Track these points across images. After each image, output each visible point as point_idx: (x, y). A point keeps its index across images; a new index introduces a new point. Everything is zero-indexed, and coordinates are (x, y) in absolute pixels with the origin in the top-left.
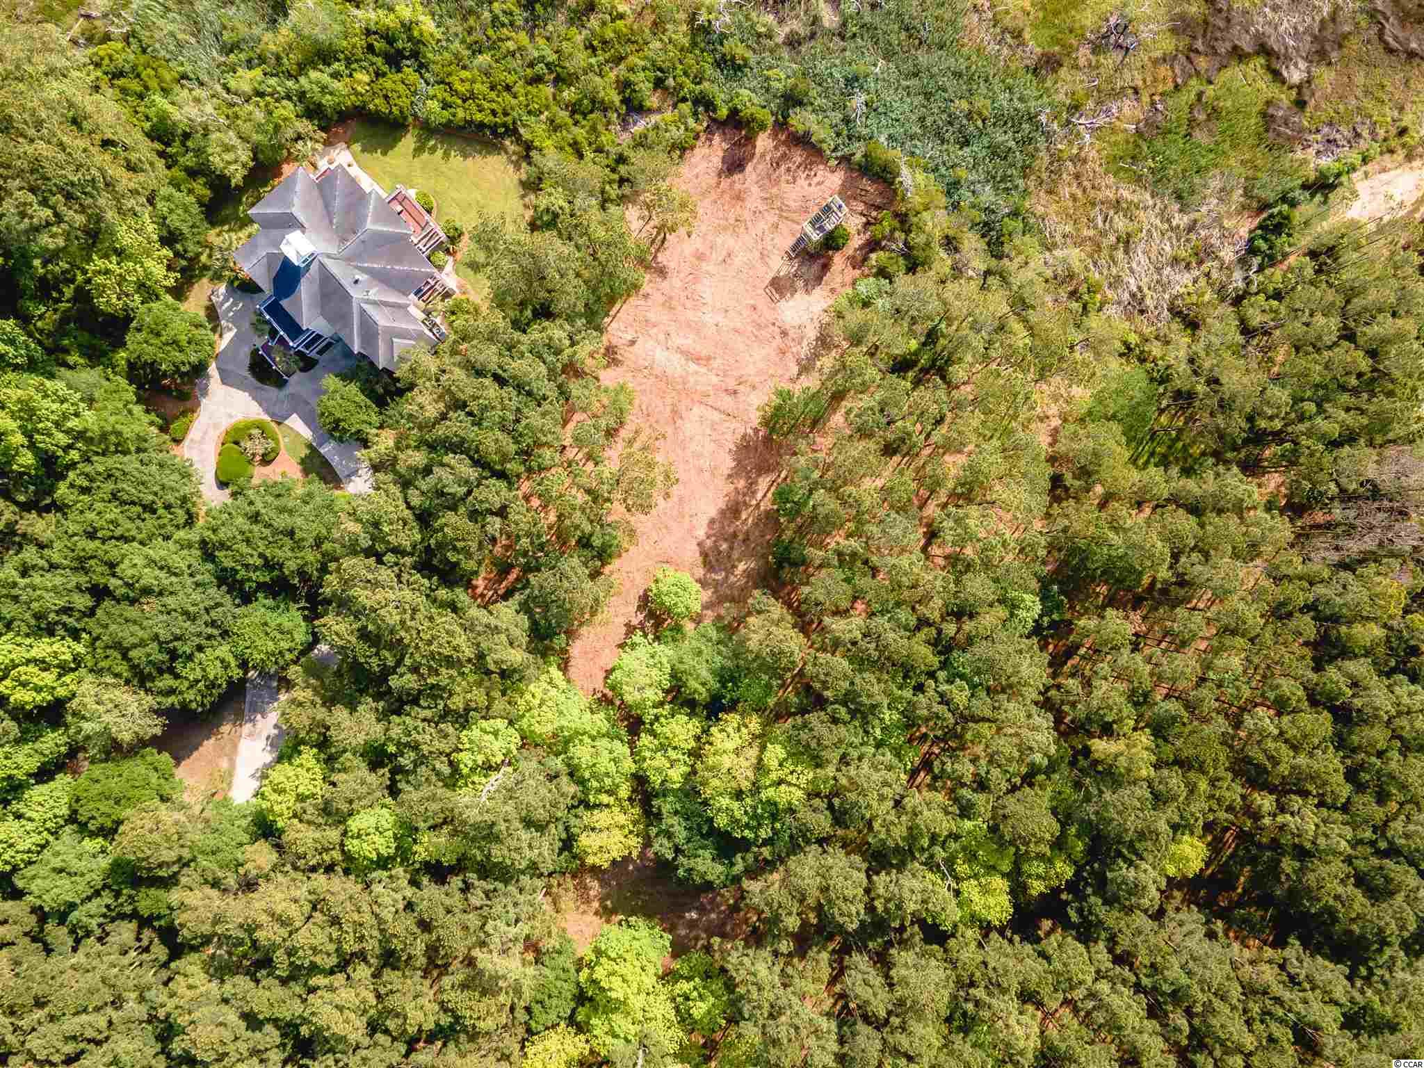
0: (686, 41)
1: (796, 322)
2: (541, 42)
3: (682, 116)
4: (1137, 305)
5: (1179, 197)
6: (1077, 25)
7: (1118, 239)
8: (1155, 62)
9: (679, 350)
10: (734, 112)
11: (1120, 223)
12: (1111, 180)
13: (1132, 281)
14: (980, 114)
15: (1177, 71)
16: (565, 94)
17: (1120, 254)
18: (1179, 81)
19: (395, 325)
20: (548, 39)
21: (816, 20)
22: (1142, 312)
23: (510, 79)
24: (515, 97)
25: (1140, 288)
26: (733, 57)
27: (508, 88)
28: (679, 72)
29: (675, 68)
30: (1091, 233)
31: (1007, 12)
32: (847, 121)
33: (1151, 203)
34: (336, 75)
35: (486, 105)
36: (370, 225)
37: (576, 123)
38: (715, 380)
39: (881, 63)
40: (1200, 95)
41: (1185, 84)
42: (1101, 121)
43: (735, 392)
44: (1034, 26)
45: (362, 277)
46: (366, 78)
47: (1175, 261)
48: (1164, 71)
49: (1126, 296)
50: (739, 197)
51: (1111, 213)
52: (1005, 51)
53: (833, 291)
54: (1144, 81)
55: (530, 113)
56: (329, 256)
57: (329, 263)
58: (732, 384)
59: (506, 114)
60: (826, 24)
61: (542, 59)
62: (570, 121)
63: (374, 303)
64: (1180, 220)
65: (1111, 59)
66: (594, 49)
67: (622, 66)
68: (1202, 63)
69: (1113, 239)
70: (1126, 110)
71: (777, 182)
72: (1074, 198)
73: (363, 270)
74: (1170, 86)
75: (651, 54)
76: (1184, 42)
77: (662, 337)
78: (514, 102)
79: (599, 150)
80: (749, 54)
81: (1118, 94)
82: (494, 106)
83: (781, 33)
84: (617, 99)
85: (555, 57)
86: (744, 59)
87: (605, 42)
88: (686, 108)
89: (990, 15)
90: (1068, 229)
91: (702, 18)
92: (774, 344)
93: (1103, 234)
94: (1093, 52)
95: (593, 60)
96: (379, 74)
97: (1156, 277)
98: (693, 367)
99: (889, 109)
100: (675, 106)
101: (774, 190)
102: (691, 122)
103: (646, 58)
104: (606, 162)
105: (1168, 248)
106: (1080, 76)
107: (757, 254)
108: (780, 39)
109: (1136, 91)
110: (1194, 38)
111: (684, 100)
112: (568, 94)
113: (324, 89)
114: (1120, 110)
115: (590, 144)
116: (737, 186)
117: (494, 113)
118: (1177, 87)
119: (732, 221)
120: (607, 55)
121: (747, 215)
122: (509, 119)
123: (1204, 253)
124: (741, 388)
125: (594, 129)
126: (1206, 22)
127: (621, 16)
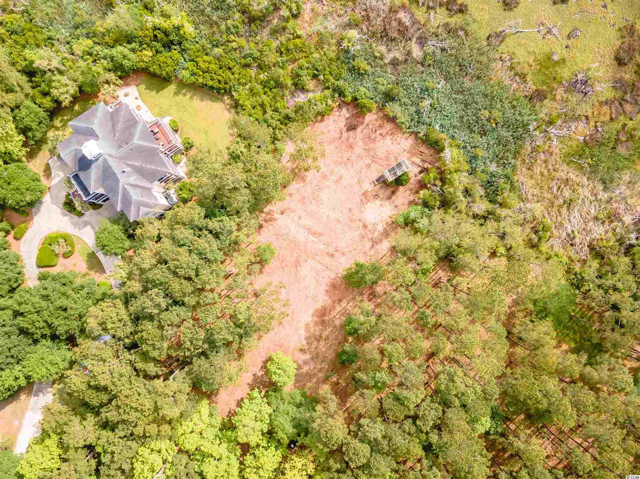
0: (333, 55)
1: (373, 221)
2: (252, 44)
3: (325, 97)
4: (570, 240)
5: (604, 183)
6: (558, 77)
7: (565, 202)
8: (601, 104)
9: (304, 227)
10: (355, 99)
11: (567, 193)
12: (565, 167)
13: (569, 227)
14: (495, 120)
15: (613, 111)
16: (261, 76)
17: (564, 210)
18: (613, 116)
19: (142, 199)
20: (256, 43)
21: (409, 53)
22: (572, 245)
23: (231, 64)
24: (233, 74)
25: (573, 232)
26: (359, 69)
27: (230, 69)
28: (327, 72)
29: (325, 70)
30: (549, 196)
31: (519, 63)
32: (418, 112)
33: (587, 183)
34: (133, 50)
35: (215, 77)
36: (137, 141)
37: (265, 93)
38: (322, 247)
39: (443, 82)
40: (625, 125)
41: (617, 118)
42: (565, 132)
43: (333, 255)
44: (534, 74)
45: (128, 169)
46: (150, 54)
47: (596, 218)
48: (605, 109)
49: (564, 235)
50: (351, 147)
51: (563, 186)
52: (515, 85)
53: (396, 206)
54: (593, 113)
55: (240, 83)
56: (110, 156)
57: (110, 160)
58: (331, 250)
59: (226, 83)
60: (414, 55)
61: (251, 55)
62: (261, 91)
63: (132, 185)
64: (602, 196)
65: (574, 98)
66: (281, 53)
67: (296, 64)
68: (628, 108)
69: (561, 201)
70: (580, 128)
71: (374, 140)
72: (542, 174)
73: (129, 165)
74: (608, 118)
75: (313, 60)
76: (619, 94)
77: (296, 218)
78: (232, 77)
79: (276, 110)
80: (368, 68)
81: (577, 119)
82: (220, 78)
83: (389, 57)
84: (289, 82)
85: (259, 54)
86: (366, 71)
87: (288, 50)
88: (328, 93)
89: (509, 64)
90: (537, 192)
91: (345, 44)
92: (358, 232)
93: (556, 197)
94: (565, 92)
95: (279, 59)
96: (157, 52)
97: (583, 226)
98: (311, 238)
99: (442, 109)
100: (322, 91)
101: (372, 146)
102: (330, 102)
103: (309, 62)
104: (279, 117)
105: (593, 211)
106: (555, 105)
107: (356, 180)
108: (387, 61)
109: (587, 118)
110: (626, 93)
111: (328, 88)
112: (263, 76)
113: (124, 57)
114: (576, 128)
115: (271, 106)
116: (351, 140)
117: (219, 82)
118: (612, 119)
119: (345, 159)
120: (287, 58)
121: (353, 158)
122: (227, 86)
123: (613, 217)
124: (336, 254)
125: (274, 97)
126: (633, 84)
127: (299, 37)
